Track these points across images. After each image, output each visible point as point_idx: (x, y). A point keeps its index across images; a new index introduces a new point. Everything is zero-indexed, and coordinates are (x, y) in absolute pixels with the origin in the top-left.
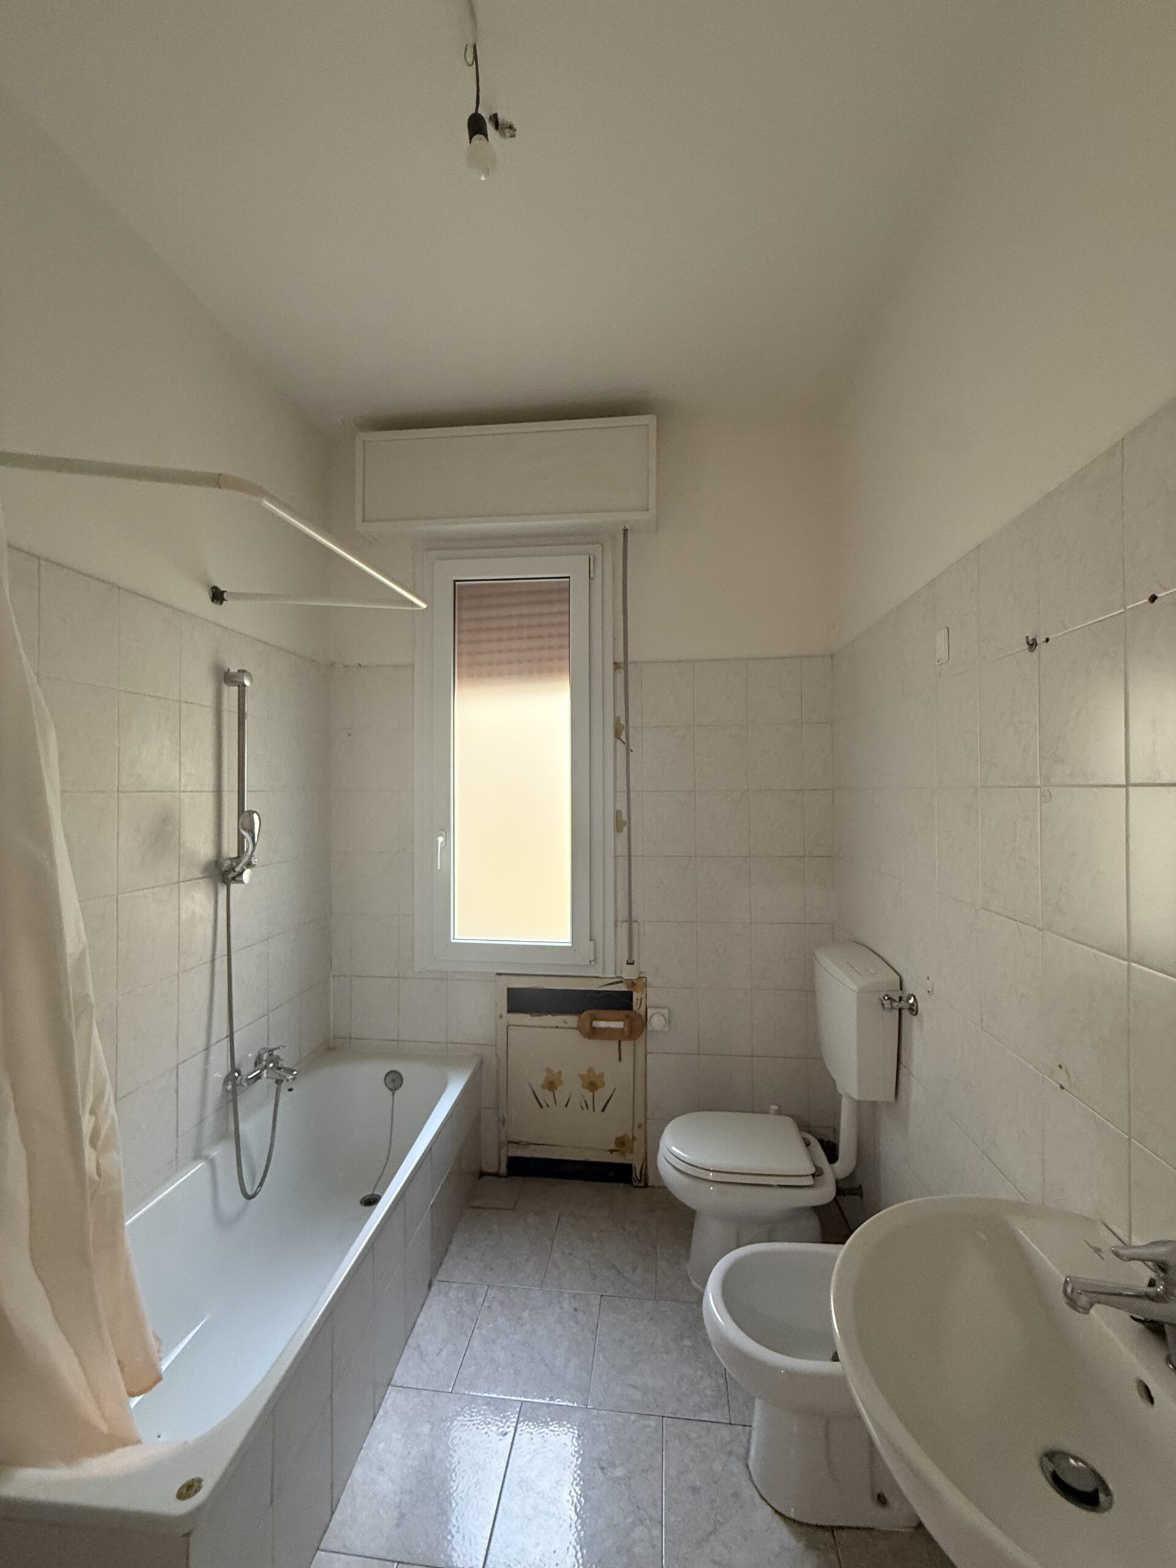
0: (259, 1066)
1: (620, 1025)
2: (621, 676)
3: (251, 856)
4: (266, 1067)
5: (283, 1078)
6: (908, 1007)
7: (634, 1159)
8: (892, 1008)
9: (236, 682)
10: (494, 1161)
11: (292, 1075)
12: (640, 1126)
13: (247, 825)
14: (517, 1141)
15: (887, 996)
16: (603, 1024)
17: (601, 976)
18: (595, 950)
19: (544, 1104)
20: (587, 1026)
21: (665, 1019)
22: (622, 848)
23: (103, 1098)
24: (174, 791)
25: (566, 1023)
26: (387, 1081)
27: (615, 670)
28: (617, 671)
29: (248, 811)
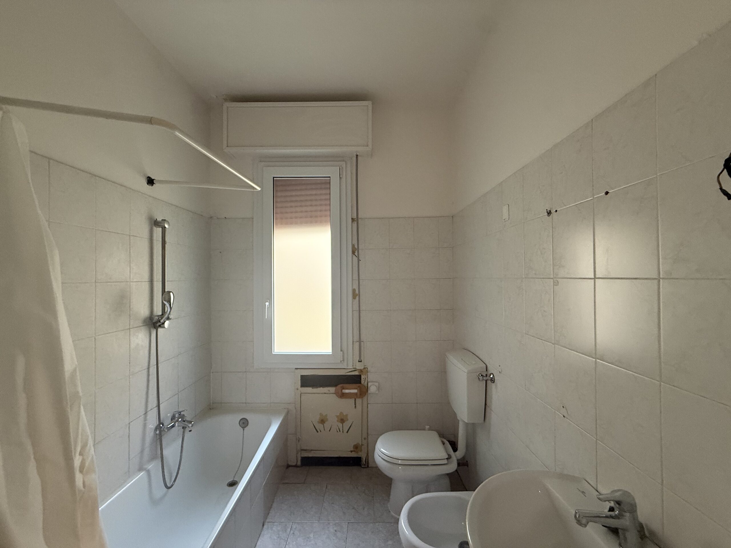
0: (174, 421)
1: (355, 391)
2: (355, 225)
3: (169, 314)
4: (177, 421)
5: (186, 426)
6: (490, 379)
7: (363, 455)
8: (483, 380)
9: (160, 226)
10: (294, 459)
11: (191, 424)
12: (365, 439)
13: (167, 299)
14: (305, 449)
15: (480, 374)
16: (347, 391)
17: (346, 368)
18: (343, 356)
19: (319, 431)
20: (340, 392)
21: (377, 388)
22: (356, 307)
23: (87, 445)
24: (127, 282)
25: (329, 391)
26: (240, 424)
27: (352, 222)
28: (353, 222)
29: (167, 291)
